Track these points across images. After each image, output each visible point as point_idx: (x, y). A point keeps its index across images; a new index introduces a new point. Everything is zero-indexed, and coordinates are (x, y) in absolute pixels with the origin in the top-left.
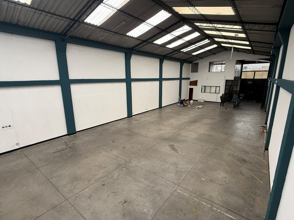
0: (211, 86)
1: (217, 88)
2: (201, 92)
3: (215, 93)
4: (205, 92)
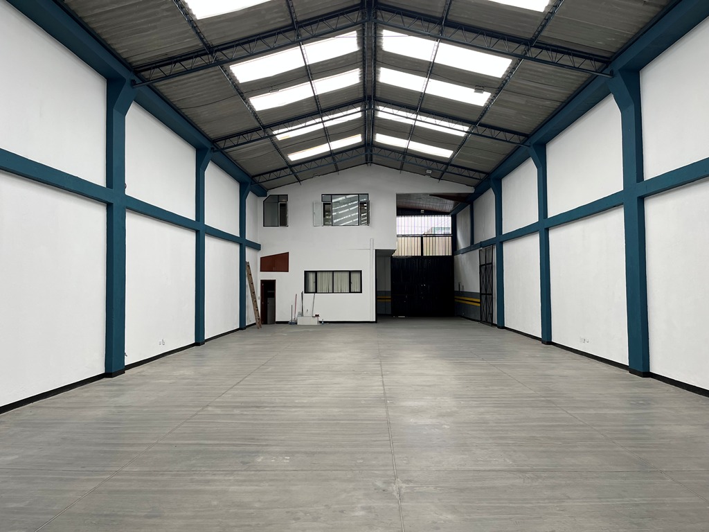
0: (333, 272)
1: (352, 275)
2: (305, 293)
3: (350, 292)
4: (316, 292)
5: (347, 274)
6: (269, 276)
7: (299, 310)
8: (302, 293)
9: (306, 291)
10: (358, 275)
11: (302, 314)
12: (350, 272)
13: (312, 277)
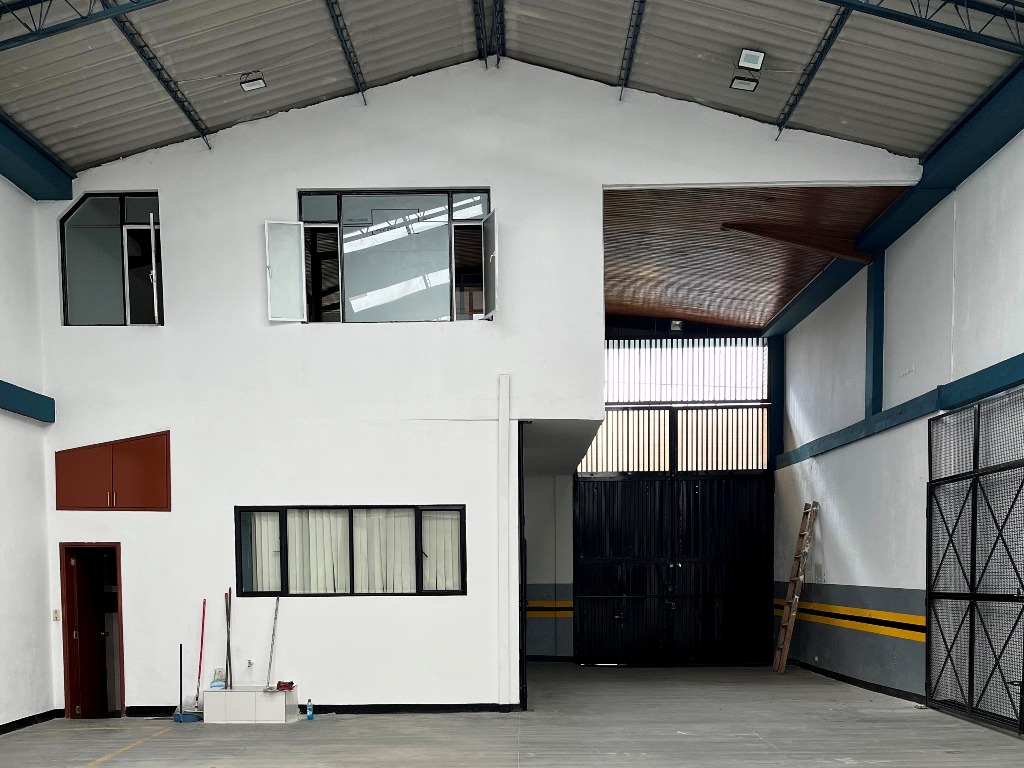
0: (350, 510)
1: (430, 524)
2: (240, 594)
3: (420, 591)
4: (284, 592)
5: (407, 521)
6: (92, 527)
7: (214, 662)
8: (228, 597)
9: (246, 587)
10: (450, 523)
11: (227, 681)
12: (419, 512)
13: (266, 531)
